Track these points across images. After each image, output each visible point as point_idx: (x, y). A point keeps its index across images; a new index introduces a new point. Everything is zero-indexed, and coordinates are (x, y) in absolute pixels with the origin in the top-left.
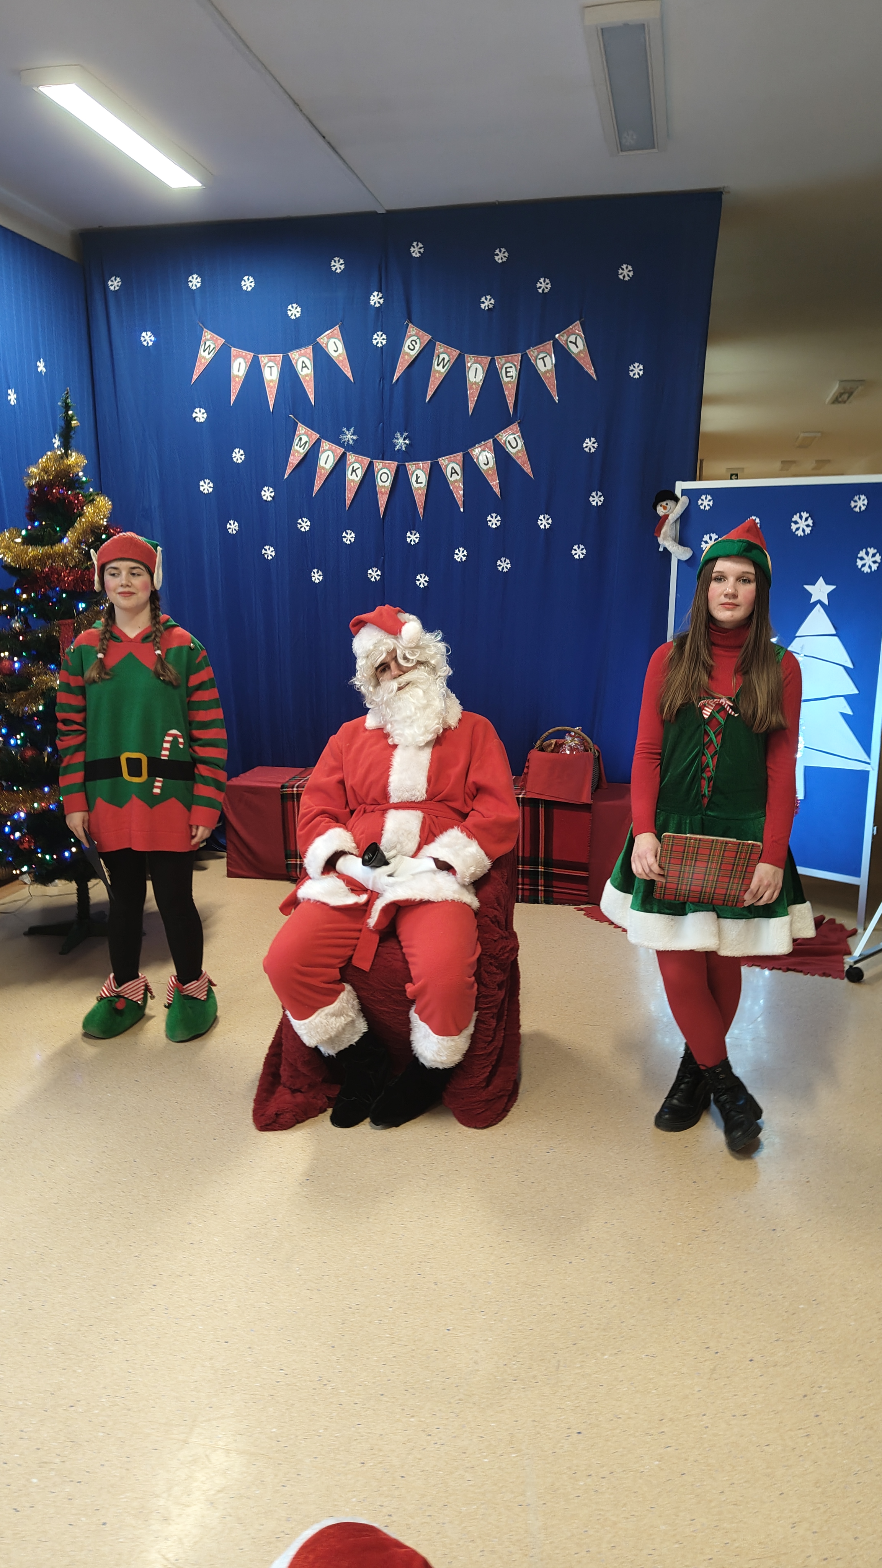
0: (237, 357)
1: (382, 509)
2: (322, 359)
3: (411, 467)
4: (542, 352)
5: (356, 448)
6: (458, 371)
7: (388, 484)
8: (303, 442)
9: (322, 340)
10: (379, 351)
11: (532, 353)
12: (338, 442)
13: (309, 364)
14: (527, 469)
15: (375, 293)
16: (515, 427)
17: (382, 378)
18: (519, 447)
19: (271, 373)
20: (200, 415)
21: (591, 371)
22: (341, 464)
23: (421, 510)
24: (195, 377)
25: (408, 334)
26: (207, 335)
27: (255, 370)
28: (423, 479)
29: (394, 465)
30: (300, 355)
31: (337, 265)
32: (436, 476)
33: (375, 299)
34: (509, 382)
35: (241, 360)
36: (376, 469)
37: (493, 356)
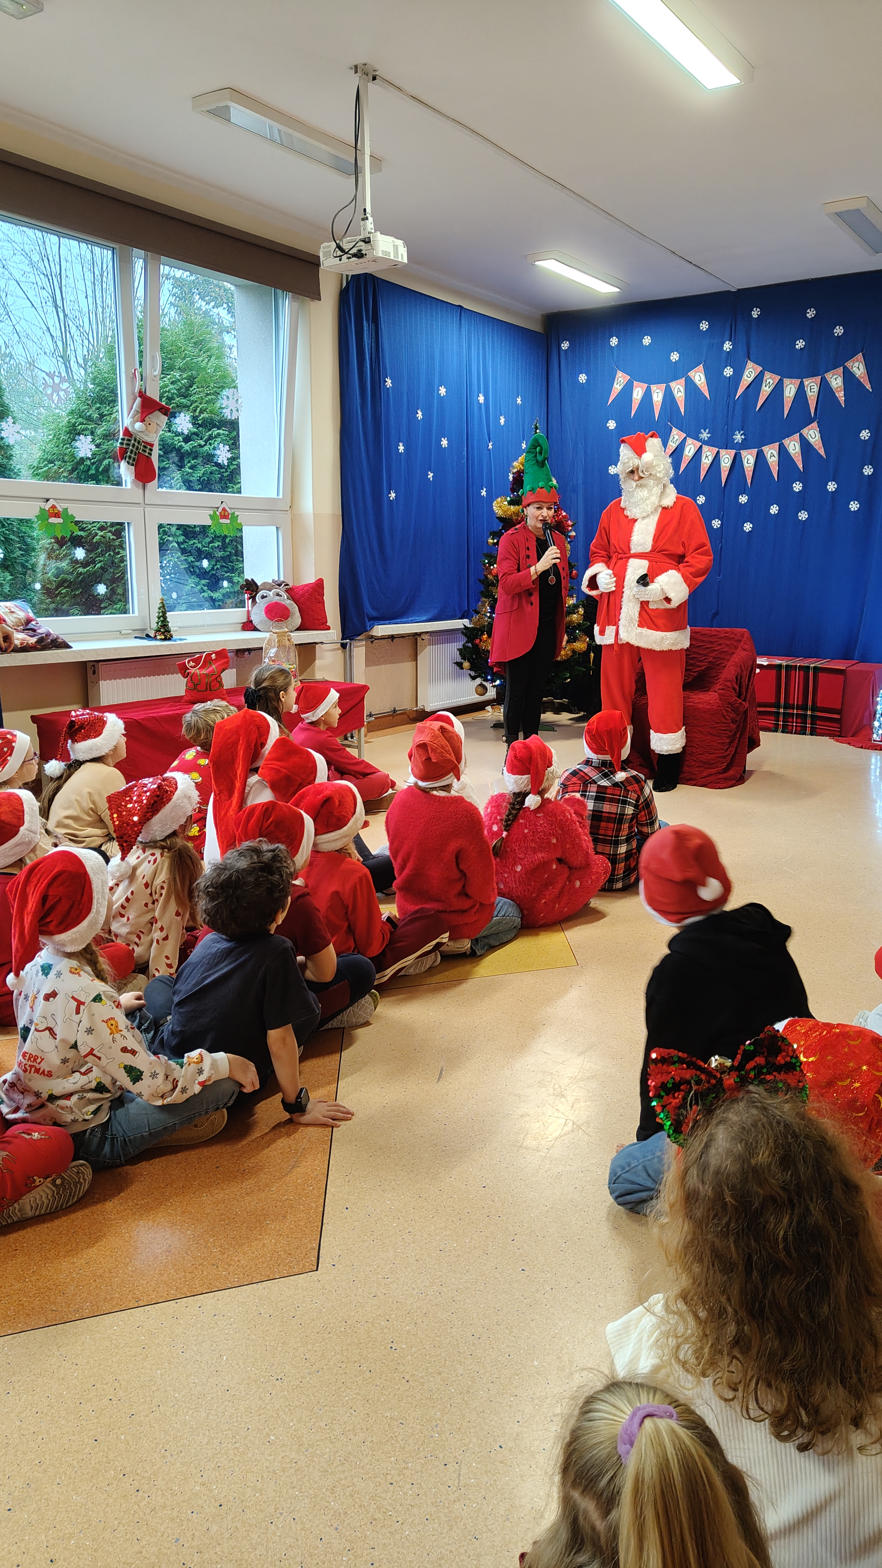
0: (637, 387)
1: (723, 481)
2: (691, 387)
3: (744, 453)
4: (835, 374)
5: (709, 443)
6: (778, 389)
7: (729, 465)
8: (675, 439)
9: (691, 374)
10: (727, 380)
11: (828, 376)
12: (697, 438)
13: (682, 389)
14: (822, 452)
15: (727, 342)
16: (815, 424)
17: (729, 396)
18: (817, 438)
19: (658, 397)
20: (612, 425)
21: (868, 387)
22: (699, 452)
23: (749, 481)
24: (610, 401)
25: (747, 367)
26: (620, 374)
27: (648, 395)
28: (752, 461)
29: (733, 452)
30: (677, 384)
31: (704, 326)
32: (760, 458)
33: (727, 346)
34: (812, 396)
35: (639, 389)
36: (721, 456)
37: (802, 379)
